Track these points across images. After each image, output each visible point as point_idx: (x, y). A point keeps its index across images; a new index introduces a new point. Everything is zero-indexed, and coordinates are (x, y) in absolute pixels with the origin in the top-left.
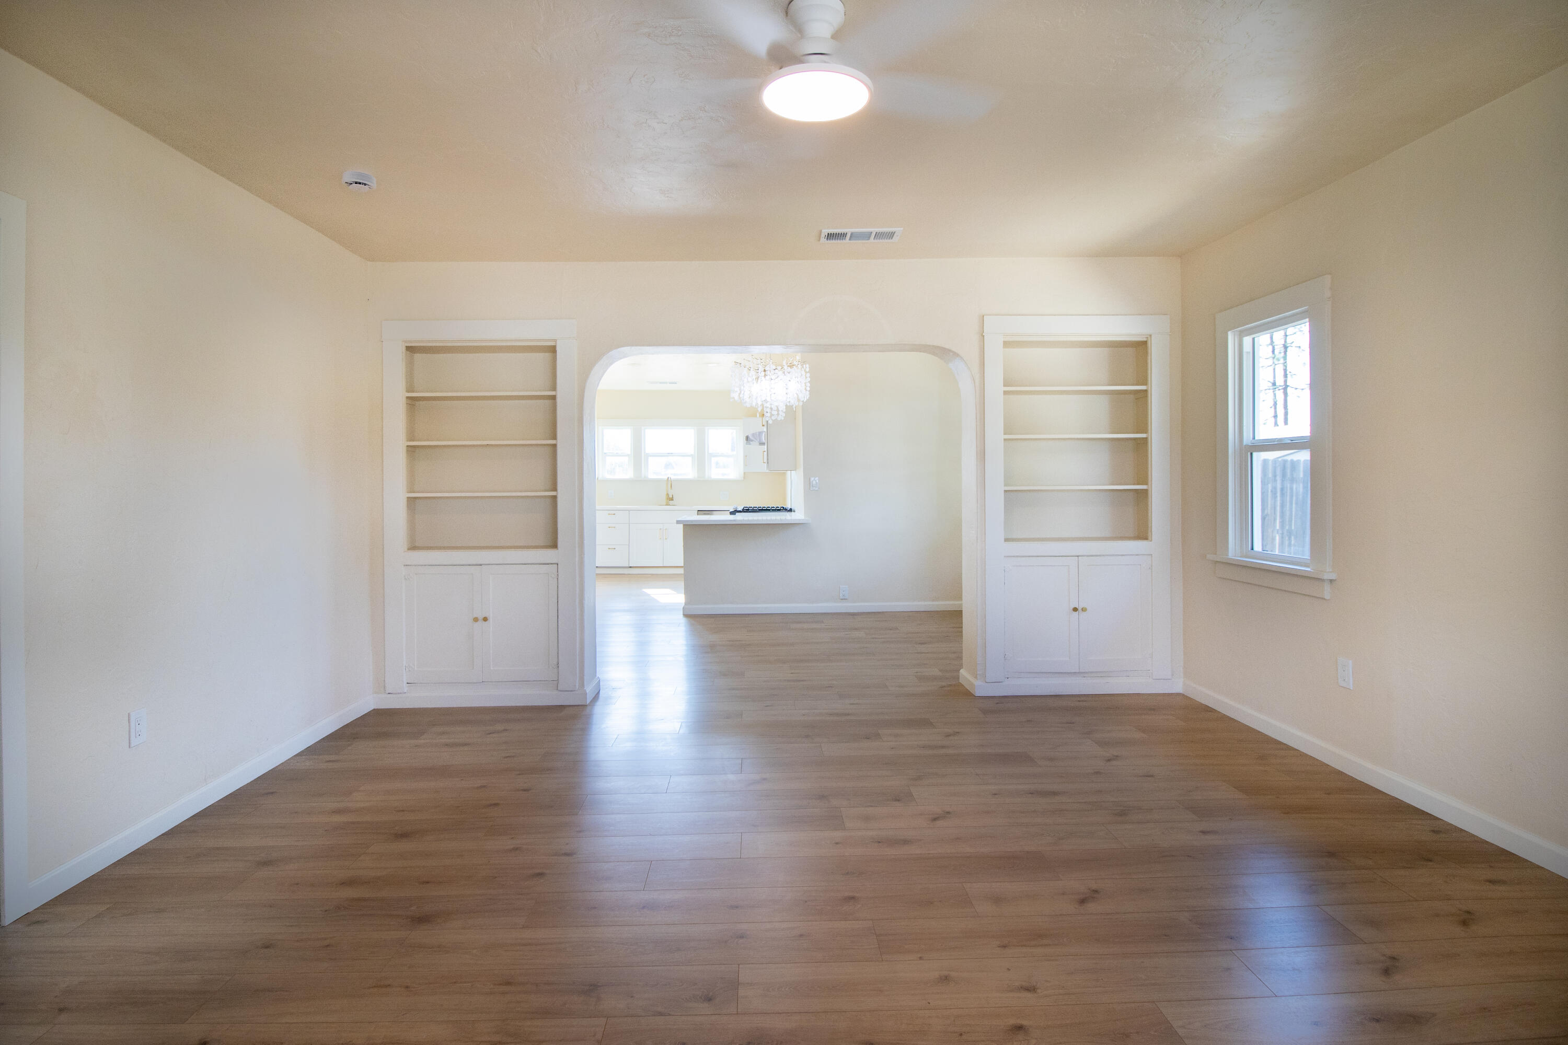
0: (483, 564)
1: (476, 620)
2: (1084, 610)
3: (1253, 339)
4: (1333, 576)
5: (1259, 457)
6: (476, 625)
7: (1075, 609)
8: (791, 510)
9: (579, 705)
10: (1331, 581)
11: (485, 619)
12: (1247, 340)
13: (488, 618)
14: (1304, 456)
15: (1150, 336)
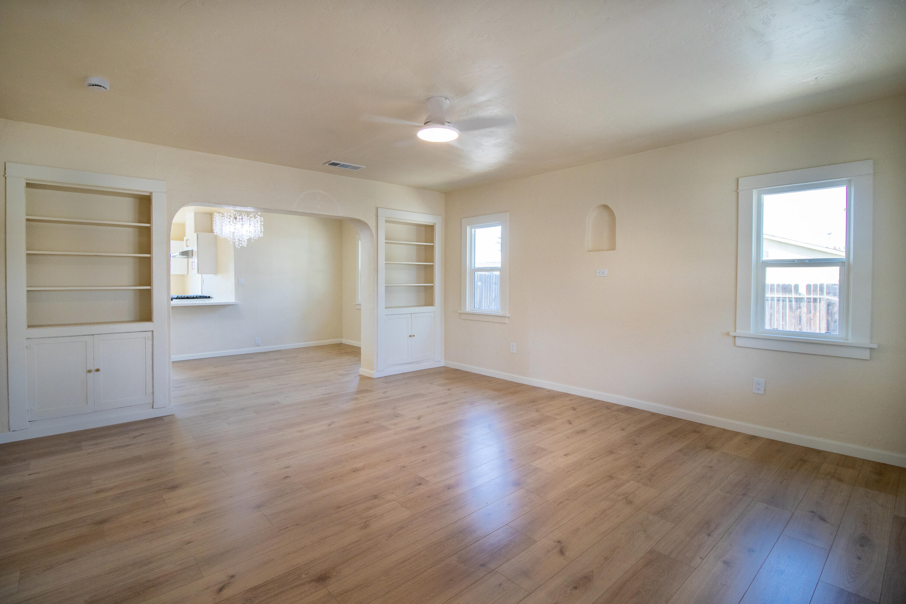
0: (95, 334)
1: (90, 371)
2: (414, 336)
3: (475, 230)
4: (509, 315)
5: (477, 273)
6: (89, 374)
7: (410, 336)
8: (209, 297)
9: (169, 415)
10: (508, 317)
11: (98, 370)
12: (473, 230)
13: (100, 369)
14: (498, 273)
15: (435, 224)
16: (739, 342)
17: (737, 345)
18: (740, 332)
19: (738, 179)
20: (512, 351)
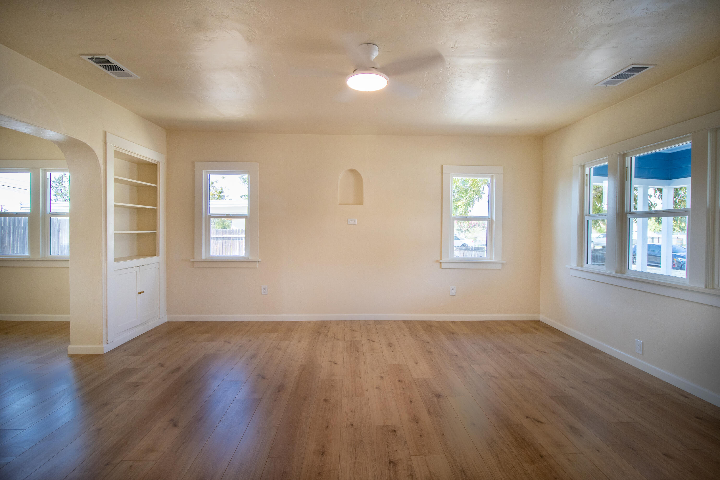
2: (143, 292)
4: (260, 260)
5: (212, 220)
7: (140, 293)
10: (259, 262)
15: (159, 162)
16: (443, 265)
17: (442, 268)
18: (443, 260)
19: (442, 166)
20: (263, 293)
